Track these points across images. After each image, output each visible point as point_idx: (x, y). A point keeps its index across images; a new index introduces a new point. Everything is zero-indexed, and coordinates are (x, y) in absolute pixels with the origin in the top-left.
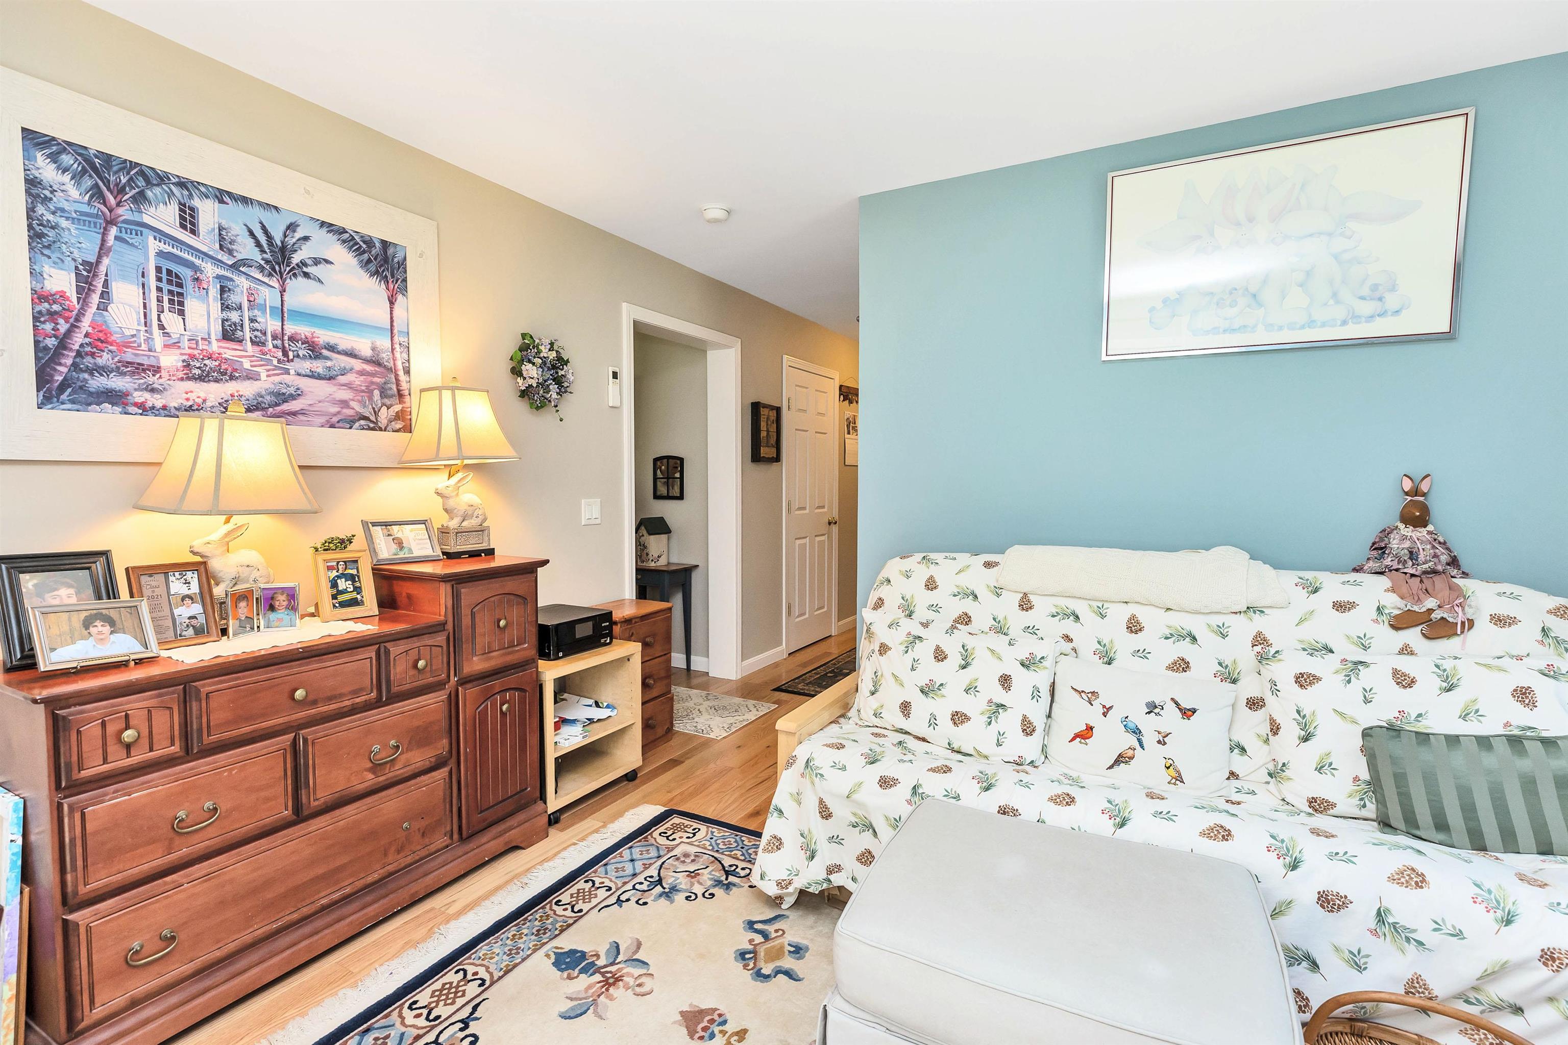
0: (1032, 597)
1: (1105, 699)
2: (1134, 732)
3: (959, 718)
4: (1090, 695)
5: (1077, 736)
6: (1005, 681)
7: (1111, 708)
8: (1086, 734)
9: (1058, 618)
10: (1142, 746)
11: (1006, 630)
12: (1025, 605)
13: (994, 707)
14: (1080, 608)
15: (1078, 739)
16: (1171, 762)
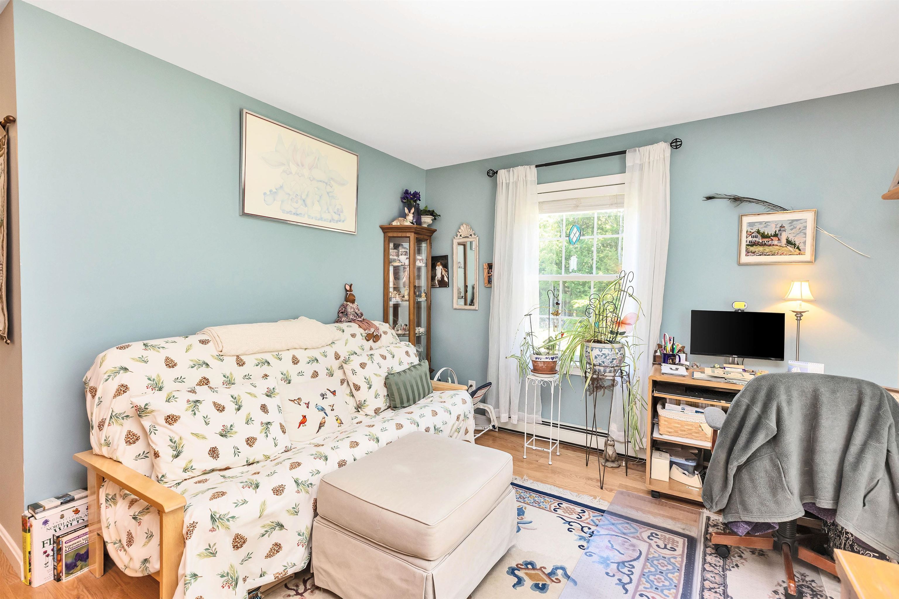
0: (242, 357)
1: (305, 400)
2: (322, 410)
3: (250, 441)
4: (298, 401)
5: (300, 423)
6: (264, 408)
7: (309, 403)
8: (303, 421)
9: (259, 366)
10: (327, 415)
11: (233, 381)
12: (240, 363)
13: (265, 426)
14: (268, 357)
15: (302, 425)
16: (337, 417)
